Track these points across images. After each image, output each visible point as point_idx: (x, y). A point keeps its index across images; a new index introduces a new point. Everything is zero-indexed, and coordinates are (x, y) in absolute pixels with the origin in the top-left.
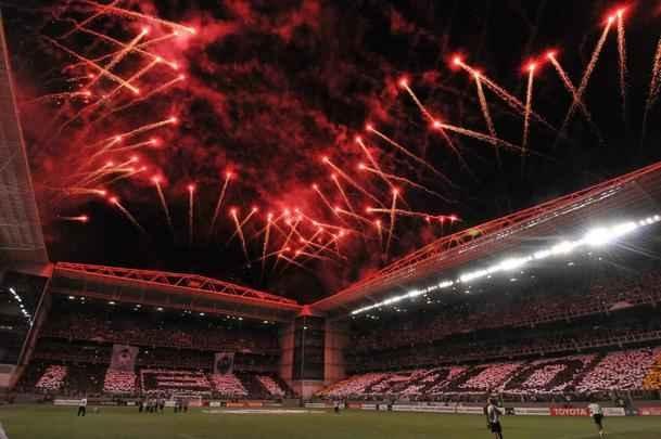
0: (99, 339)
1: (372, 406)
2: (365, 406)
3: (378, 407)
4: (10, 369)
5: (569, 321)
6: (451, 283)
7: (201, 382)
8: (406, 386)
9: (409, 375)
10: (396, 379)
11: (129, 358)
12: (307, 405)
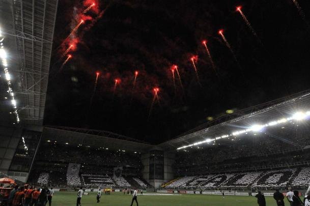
0: (63, 160)
1: (192, 192)
2: (188, 192)
3: (195, 192)
4: (26, 174)
5: (284, 154)
6: (228, 136)
7: (109, 181)
8: (207, 183)
9: (206, 178)
10: (200, 179)
11: (76, 169)
12: (158, 191)
